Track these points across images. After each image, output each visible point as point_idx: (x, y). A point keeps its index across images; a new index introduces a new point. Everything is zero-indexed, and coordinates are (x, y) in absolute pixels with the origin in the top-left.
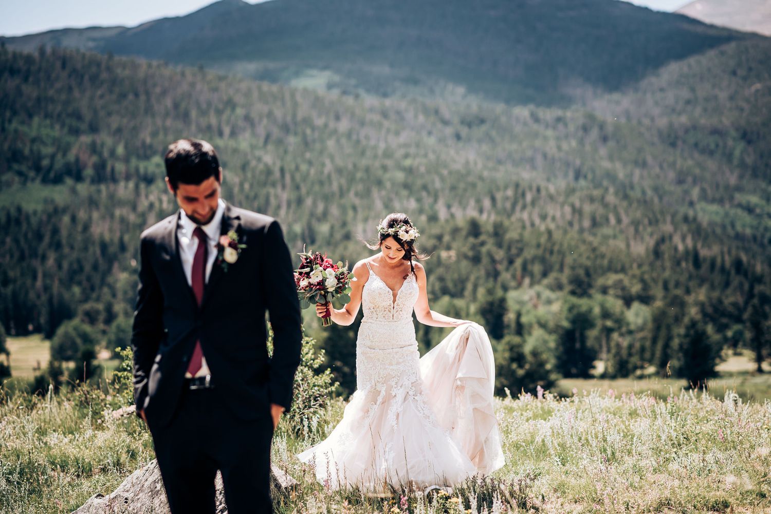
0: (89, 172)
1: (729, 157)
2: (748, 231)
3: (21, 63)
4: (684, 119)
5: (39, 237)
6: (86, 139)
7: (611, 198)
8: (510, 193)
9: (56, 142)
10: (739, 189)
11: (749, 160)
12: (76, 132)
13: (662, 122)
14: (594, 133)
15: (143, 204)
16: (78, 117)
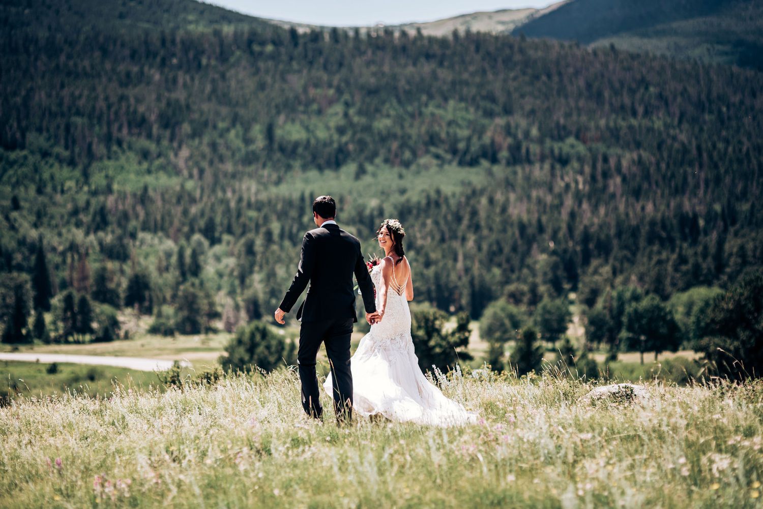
0: (504, 154)
3: (436, 49)
5: (458, 219)
6: (500, 121)
9: (470, 123)
12: (490, 114)
15: (560, 184)
16: (492, 99)
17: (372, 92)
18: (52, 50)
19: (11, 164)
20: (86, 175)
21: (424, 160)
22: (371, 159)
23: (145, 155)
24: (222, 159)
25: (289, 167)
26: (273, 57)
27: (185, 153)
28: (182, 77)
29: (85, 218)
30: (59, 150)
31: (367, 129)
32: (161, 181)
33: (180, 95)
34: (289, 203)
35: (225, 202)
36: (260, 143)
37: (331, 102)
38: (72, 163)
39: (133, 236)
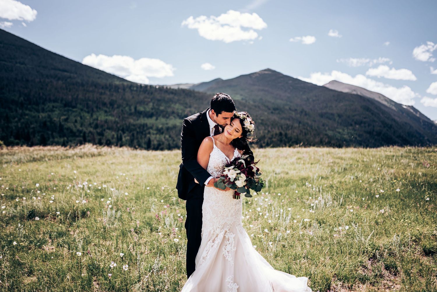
1: (335, 120)
2: (339, 138)
4: (324, 111)
7: (308, 128)
8: (286, 126)
9: (182, 110)
10: (337, 128)
11: (340, 121)
12: (186, 107)
13: (320, 111)
14: (304, 113)
16: (186, 104)
17: (159, 100)
18: (83, 85)
19: (74, 112)
20: (92, 116)
21: (171, 117)
22: (159, 116)
23: (106, 112)
24: (124, 114)
25: (140, 117)
26: (136, 91)
27: (116, 112)
28: (115, 94)
29: (93, 126)
30: (85, 109)
31: (158, 109)
32: (110, 118)
33: (114, 98)
34: (141, 125)
35: (126, 124)
36: (133, 110)
37: (149, 102)
38: (88, 112)
39: (105, 130)
